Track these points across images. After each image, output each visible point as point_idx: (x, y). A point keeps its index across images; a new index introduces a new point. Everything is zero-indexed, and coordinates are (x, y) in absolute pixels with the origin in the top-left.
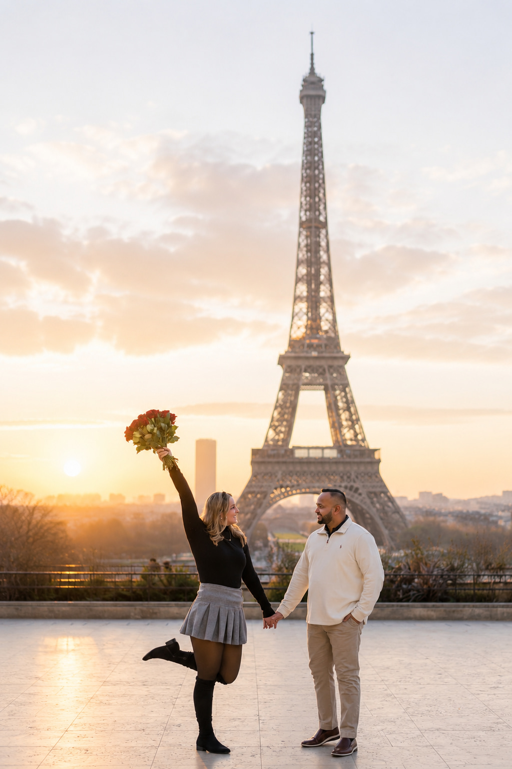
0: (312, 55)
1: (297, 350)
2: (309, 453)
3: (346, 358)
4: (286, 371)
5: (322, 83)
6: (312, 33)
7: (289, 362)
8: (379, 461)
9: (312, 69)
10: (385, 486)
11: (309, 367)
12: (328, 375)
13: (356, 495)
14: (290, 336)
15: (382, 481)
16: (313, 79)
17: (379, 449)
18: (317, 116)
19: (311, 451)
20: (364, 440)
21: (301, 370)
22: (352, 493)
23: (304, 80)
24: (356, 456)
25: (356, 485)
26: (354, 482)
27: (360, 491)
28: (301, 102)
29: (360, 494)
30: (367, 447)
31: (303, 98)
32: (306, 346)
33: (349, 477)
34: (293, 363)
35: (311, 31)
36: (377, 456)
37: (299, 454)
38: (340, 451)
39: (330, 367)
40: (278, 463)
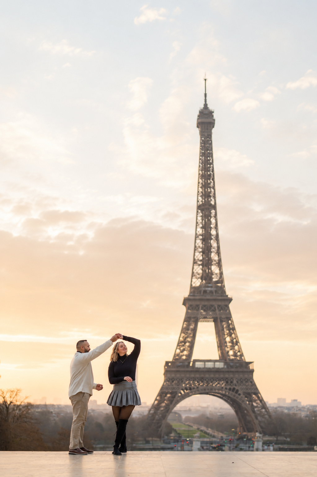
0: (206, 95)
1: (196, 294)
2: (205, 365)
3: (230, 300)
4: (188, 309)
5: (213, 114)
6: (205, 80)
7: (190, 303)
8: (252, 371)
9: (206, 105)
10: (257, 389)
11: (205, 306)
12: (217, 311)
13: (237, 395)
14: (191, 285)
15: (255, 385)
16: (206, 112)
17: (253, 362)
18: (210, 136)
19: (207, 363)
20: (242, 355)
21: (199, 308)
22: (234, 393)
23: (200, 112)
24: (237, 367)
25: (236, 388)
26: (236, 385)
27: (239, 392)
28: (198, 127)
29: (240, 395)
30: (244, 360)
31: (199, 125)
32: (202, 292)
33: (232, 382)
34: (194, 303)
35: (204, 78)
36: (251, 366)
37: (198, 365)
38: (226, 363)
39: (219, 306)
40: (184, 371)
